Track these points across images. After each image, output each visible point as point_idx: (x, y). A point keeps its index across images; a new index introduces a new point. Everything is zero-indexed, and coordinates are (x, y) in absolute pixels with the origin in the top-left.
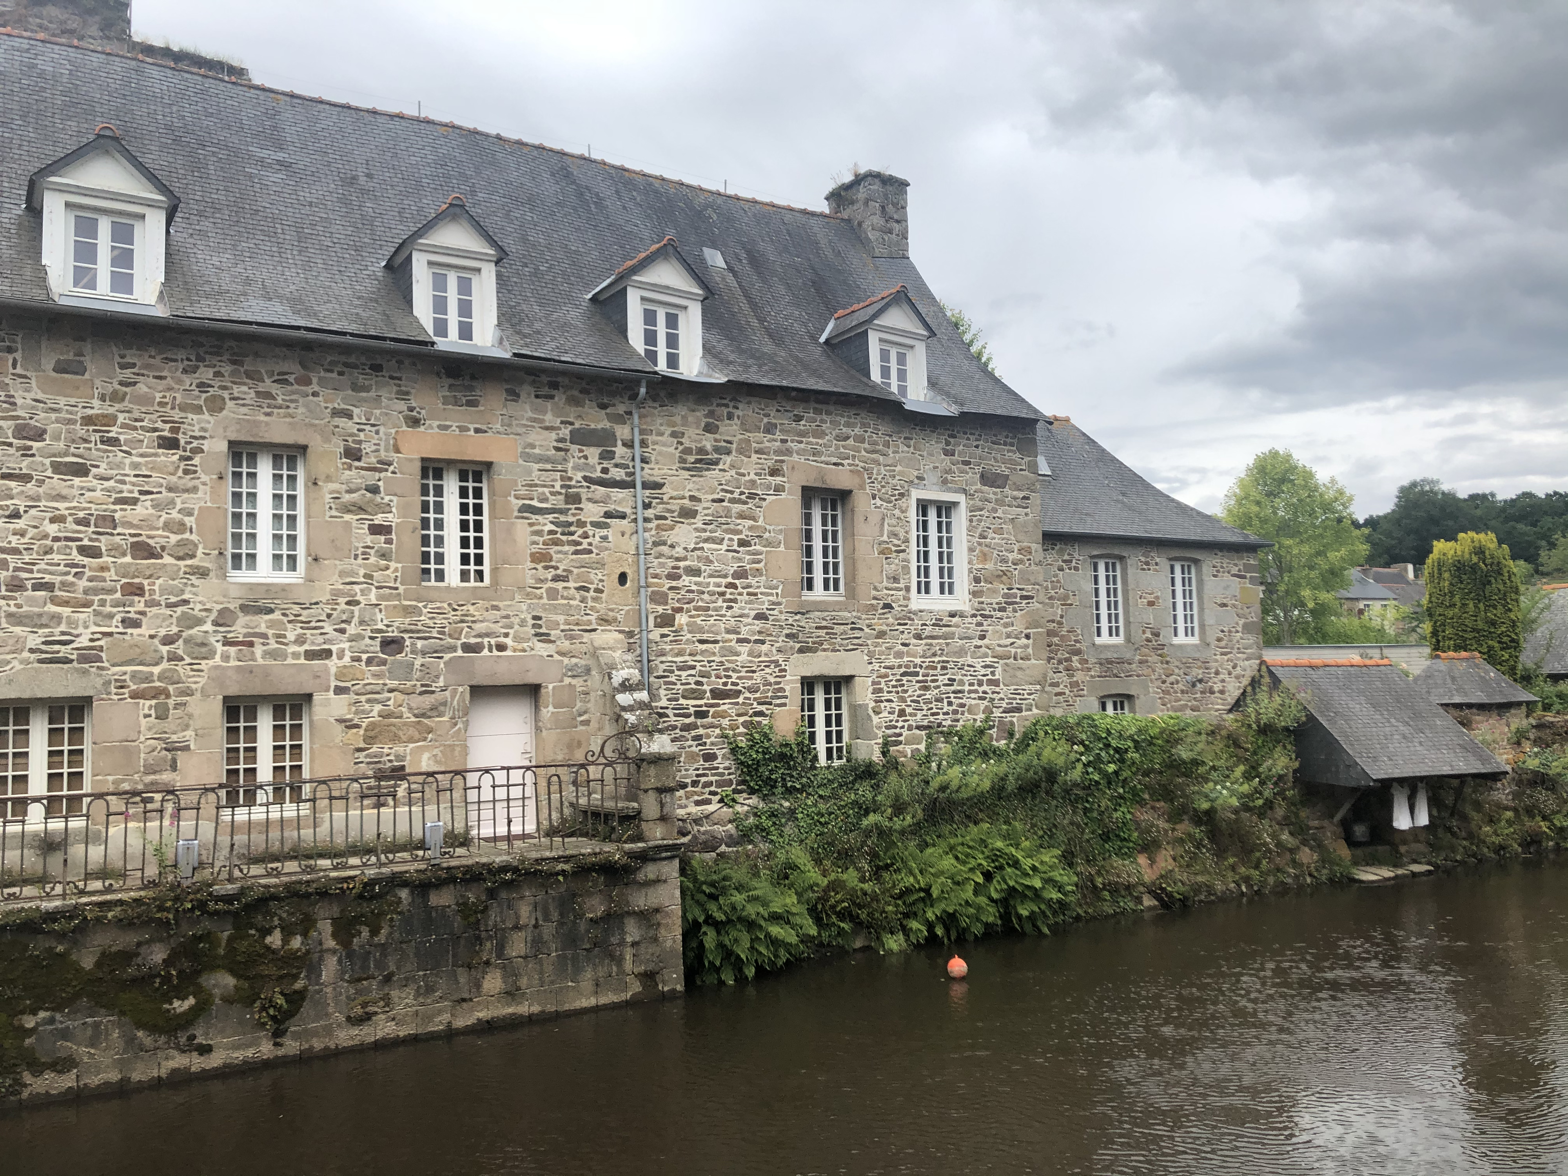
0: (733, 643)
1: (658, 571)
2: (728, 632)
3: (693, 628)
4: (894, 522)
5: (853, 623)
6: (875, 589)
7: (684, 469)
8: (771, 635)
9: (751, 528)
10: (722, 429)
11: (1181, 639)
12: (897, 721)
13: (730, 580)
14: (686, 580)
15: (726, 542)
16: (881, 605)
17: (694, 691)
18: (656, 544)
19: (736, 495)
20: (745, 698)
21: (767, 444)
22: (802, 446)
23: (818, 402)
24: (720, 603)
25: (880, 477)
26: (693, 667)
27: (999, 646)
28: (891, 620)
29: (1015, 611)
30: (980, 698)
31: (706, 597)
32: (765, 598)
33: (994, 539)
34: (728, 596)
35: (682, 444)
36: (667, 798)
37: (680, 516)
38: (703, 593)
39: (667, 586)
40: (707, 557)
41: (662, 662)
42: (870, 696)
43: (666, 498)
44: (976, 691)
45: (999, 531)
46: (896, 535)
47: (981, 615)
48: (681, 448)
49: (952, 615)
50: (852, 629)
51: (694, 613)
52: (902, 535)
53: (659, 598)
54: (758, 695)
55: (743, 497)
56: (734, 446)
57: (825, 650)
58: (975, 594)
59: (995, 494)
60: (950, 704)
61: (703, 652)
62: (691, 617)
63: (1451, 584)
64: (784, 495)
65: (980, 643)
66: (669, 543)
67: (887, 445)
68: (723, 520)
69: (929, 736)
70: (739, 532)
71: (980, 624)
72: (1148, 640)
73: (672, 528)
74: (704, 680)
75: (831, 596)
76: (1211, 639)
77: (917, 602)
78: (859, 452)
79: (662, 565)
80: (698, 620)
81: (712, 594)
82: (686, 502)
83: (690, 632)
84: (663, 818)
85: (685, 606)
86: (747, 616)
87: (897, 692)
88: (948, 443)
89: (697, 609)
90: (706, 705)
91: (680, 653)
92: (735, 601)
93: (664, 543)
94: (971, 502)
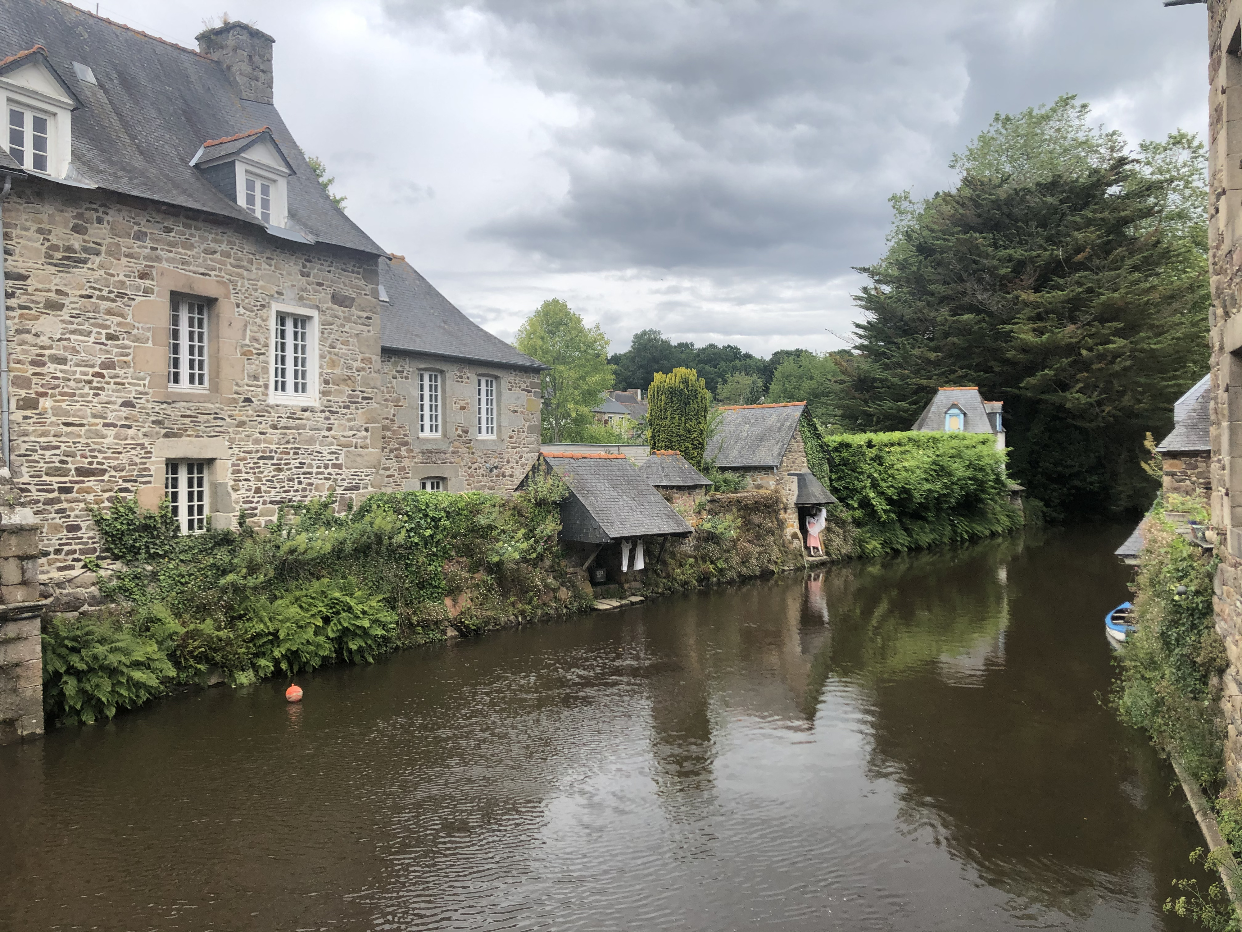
0: (100, 427)
1: (21, 357)
2: (94, 416)
3: (57, 412)
4: (255, 328)
5: (216, 413)
6: (237, 384)
7: (50, 264)
8: (137, 421)
9: (119, 324)
10: (91, 231)
11: (484, 436)
12: (253, 497)
13: (97, 369)
14: (51, 367)
15: (93, 335)
16: (242, 399)
17: (57, 469)
18: (18, 332)
19: (105, 293)
20: (111, 476)
21: (137, 250)
22: (172, 255)
23: (188, 217)
24: (86, 390)
25: (243, 290)
26: (58, 448)
27: (343, 436)
28: (250, 412)
29: (357, 409)
30: (326, 479)
31: (72, 384)
32: (132, 388)
33: (341, 349)
34: (95, 384)
35: (48, 240)
36: (28, 565)
37: (46, 307)
38: (69, 380)
39: (31, 372)
40: (74, 348)
41: (24, 442)
42: (230, 475)
43: (30, 290)
44: (322, 473)
45: (346, 343)
46: (257, 340)
47: (329, 411)
48: (47, 244)
49: (305, 410)
50: (215, 418)
51: (59, 398)
52: (262, 340)
53: (21, 382)
54: (123, 474)
55: (112, 295)
56: (103, 248)
57: (189, 436)
58: (324, 393)
59: (343, 312)
60: (300, 483)
61: (67, 434)
62: (55, 401)
64: (153, 297)
65: (327, 433)
66: (33, 332)
67: (251, 262)
68: (91, 315)
69: (281, 510)
70: (109, 327)
71: (327, 419)
72: (460, 436)
73: (37, 318)
74: (69, 459)
75: (196, 389)
76: (505, 437)
77: (274, 398)
78: (225, 265)
79: (25, 352)
80: (64, 405)
81: (78, 381)
82: (52, 295)
83: (54, 415)
84: (24, 583)
85: (50, 392)
86: (114, 403)
87: (255, 473)
88: (304, 266)
89: (62, 394)
90: (71, 482)
91: (44, 434)
92: (102, 389)
93: (28, 332)
94: (323, 317)
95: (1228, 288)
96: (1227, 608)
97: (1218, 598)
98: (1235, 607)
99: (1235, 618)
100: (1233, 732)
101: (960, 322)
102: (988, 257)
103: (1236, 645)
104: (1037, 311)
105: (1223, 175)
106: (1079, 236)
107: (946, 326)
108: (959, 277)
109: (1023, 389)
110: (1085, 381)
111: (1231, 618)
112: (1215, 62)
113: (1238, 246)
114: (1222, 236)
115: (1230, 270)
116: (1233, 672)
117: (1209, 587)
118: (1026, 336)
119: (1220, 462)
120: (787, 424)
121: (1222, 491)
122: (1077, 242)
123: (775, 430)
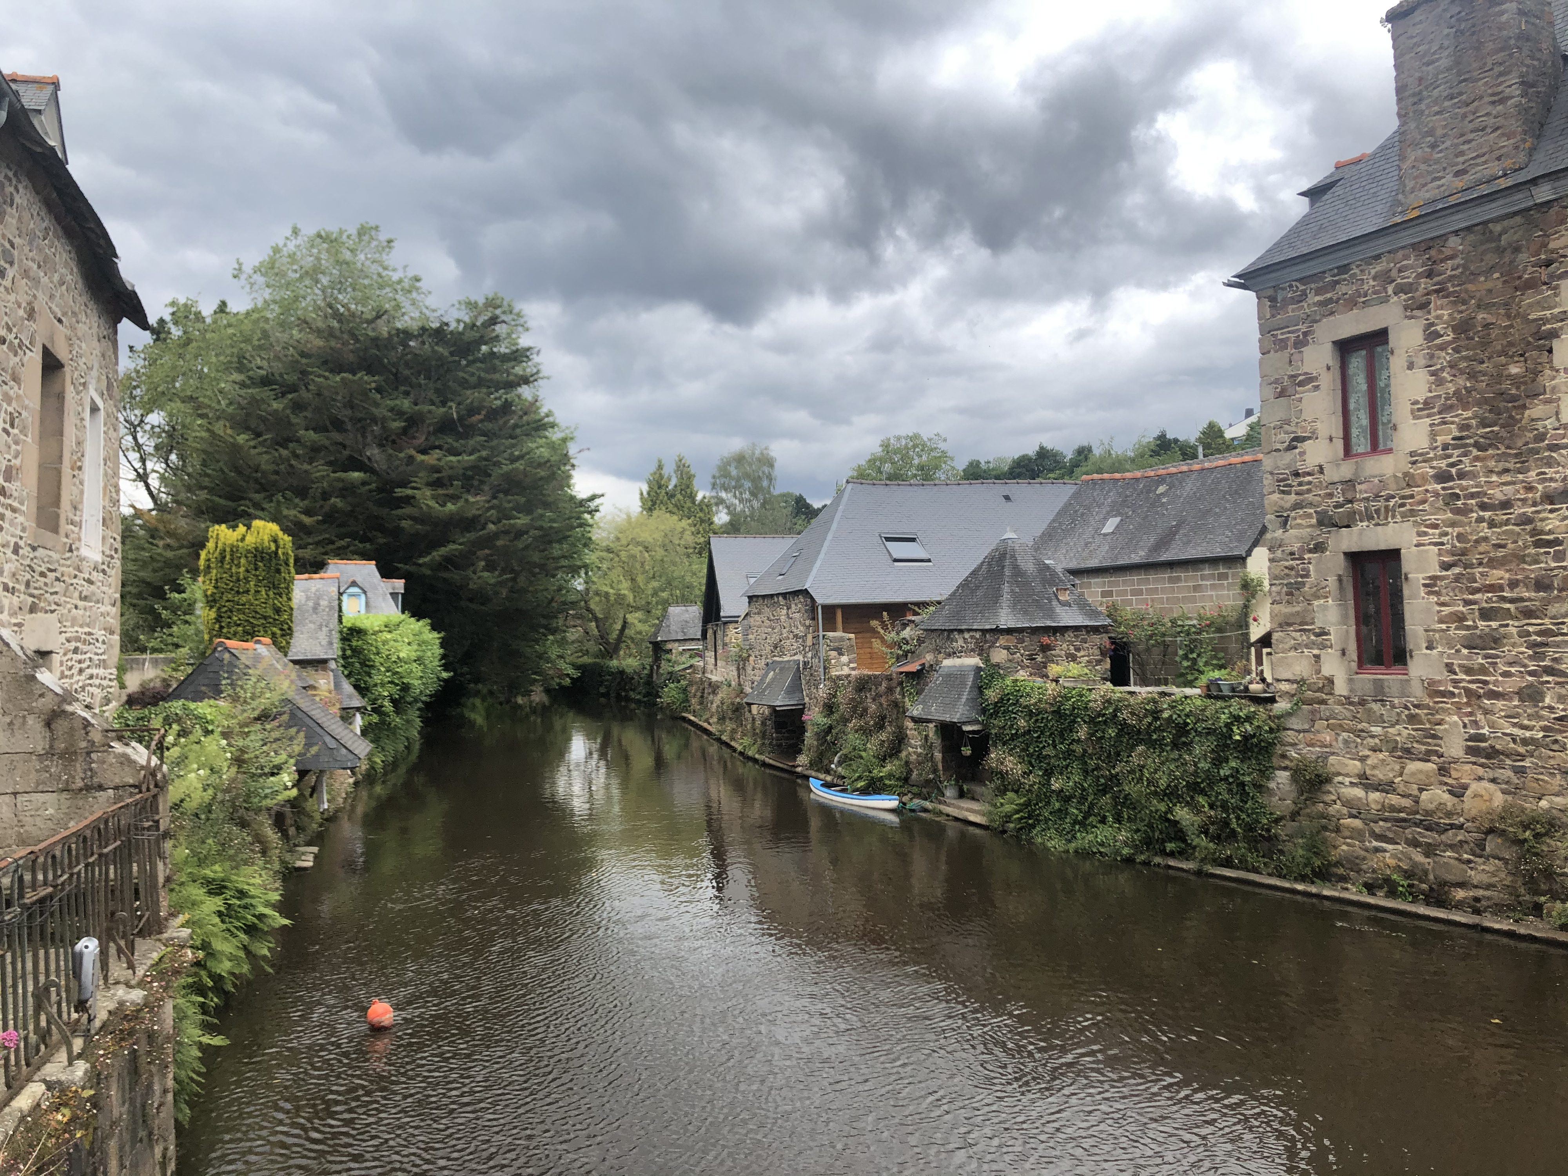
4: (79, 423)
5: (56, 570)
6: (67, 520)
8: (18, 581)
9: (17, 398)
13: (2, 481)
15: (3, 415)
16: (68, 546)
19: (13, 338)
21: (31, 264)
22: (46, 280)
25: (75, 354)
27: (107, 613)
28: (71, 569)
29: (113, 568)
32: (19, 518)
33: (109, 468)
45: (110, 458)
46: (79, 443)
49: (95, 568)
50: (55, 579)
55: (16, 343)
57: (41, 610)
58: (102, 540)
59: (109, 406)
63: (247, 571)
64: (34, 353)
65: (102, 608)
68: (4, 376)
70: (11, 402)
71: (103, 583)
92: (4, 518)
94: (104, 413)
95: (1336, 507)
96: (1327, 737)
97: (1299, 731)
98: (1359, 733)
99: (1359, 740)
100: (1357, 823)
101: (343, 481)
102: (377, 405)
103: (1363, 759)
104: (436, 475)
105: (1318, 425)
106: (472, 396)
107: (325, 484)
108: (338, 425)
109: (420, 565)
110: (486, 559)
111: (1346, 742)
112: (1281, 340)
113: (1376, 480)
114: (1317, 468)
115: (1343, 494)
116: (1347, 780)
117: (1279, 725)
118: (432, 503)
119: (1309, 630)
120: (324, 603)
121: (1316, 652)
122: (472, 402)
123: (308, 611)
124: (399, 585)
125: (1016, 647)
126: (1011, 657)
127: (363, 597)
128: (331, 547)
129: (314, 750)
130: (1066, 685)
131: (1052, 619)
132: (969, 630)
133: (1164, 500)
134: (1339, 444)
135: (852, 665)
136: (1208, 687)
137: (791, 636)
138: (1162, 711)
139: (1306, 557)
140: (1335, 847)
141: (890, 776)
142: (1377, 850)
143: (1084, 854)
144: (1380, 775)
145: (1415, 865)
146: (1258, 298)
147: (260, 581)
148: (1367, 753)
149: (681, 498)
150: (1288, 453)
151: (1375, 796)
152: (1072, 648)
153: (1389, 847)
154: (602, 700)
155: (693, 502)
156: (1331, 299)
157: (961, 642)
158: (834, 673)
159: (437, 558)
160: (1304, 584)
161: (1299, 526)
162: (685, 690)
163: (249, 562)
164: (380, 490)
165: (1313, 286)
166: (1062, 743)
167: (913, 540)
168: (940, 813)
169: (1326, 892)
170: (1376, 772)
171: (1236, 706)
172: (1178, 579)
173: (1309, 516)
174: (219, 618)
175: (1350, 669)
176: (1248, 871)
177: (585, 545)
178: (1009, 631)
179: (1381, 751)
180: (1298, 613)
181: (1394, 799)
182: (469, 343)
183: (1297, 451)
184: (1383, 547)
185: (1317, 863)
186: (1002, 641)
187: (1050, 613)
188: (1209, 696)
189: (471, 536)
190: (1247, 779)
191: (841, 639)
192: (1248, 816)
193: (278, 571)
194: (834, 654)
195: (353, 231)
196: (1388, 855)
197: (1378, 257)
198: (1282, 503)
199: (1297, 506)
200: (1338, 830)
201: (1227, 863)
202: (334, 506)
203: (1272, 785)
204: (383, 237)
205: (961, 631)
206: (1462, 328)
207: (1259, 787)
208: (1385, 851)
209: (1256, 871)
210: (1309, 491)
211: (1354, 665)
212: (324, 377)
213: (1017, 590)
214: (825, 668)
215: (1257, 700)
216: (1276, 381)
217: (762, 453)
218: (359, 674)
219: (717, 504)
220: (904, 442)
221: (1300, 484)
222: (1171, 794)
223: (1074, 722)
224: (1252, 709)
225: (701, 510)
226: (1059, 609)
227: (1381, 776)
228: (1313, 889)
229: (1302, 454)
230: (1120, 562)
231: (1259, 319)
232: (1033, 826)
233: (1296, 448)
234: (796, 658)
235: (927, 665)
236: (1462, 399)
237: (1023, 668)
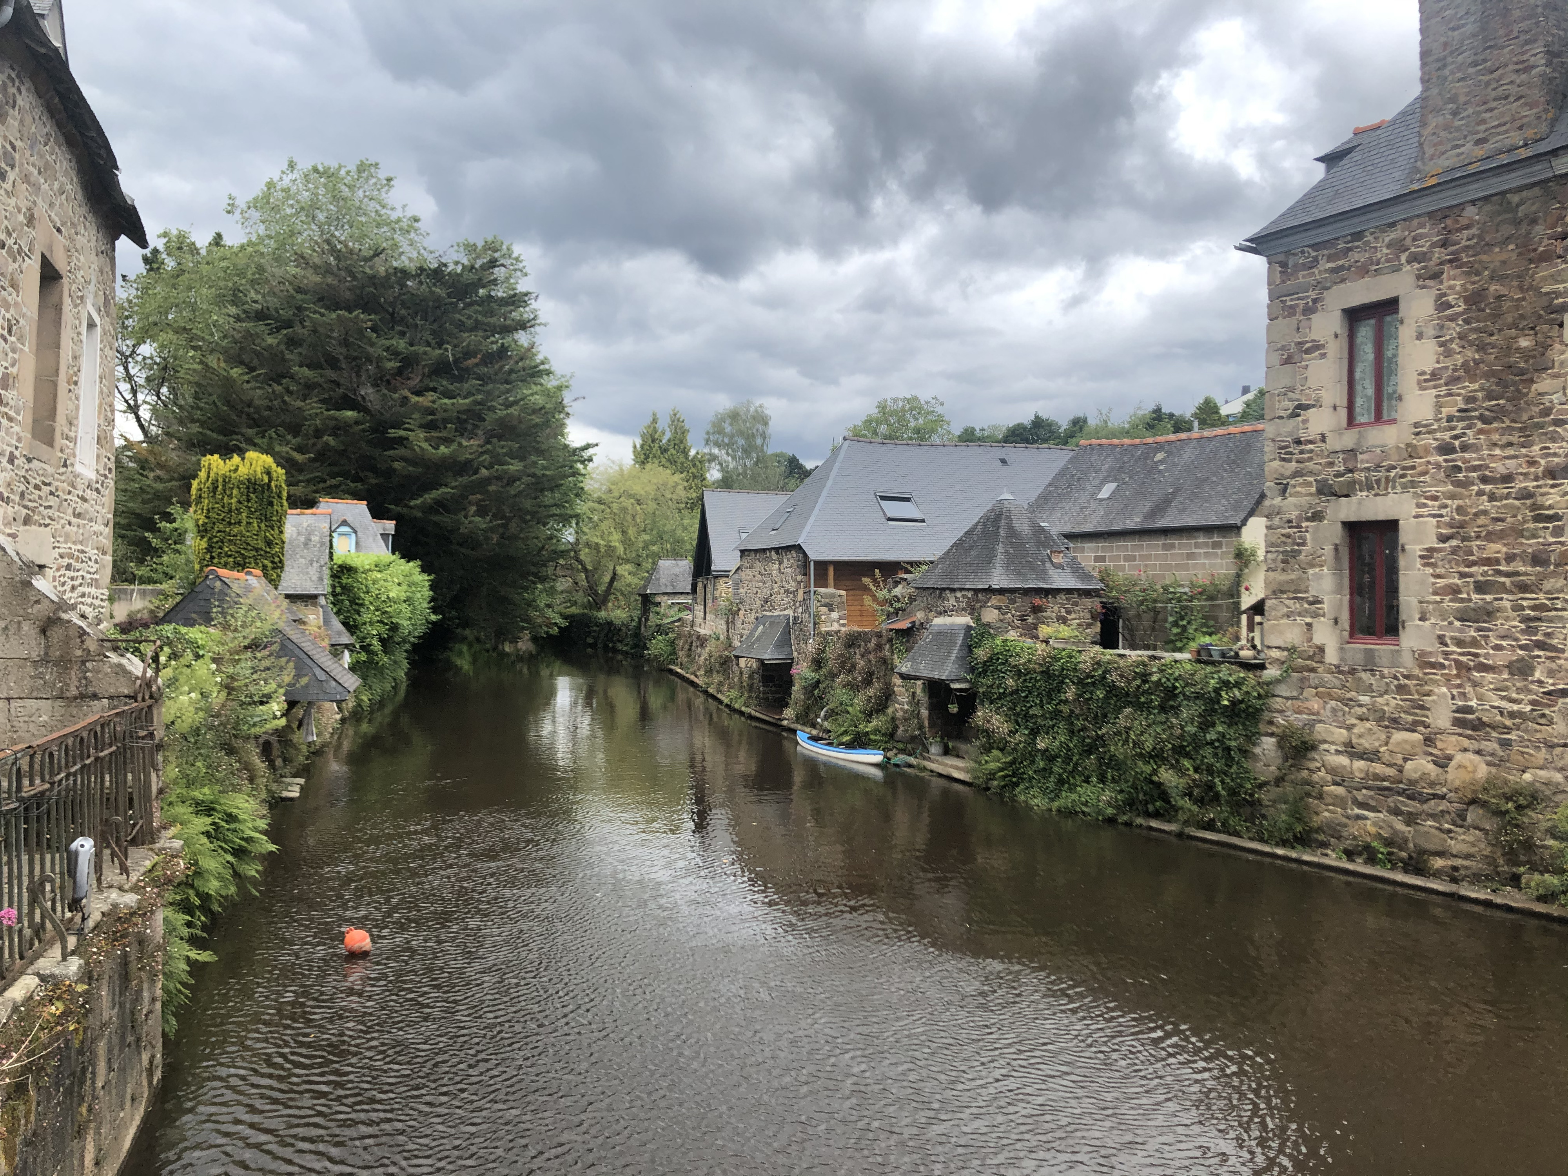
4: (75, 337)
5: (50, 484)
6: (62, 434)
8: (13, 491)
9: (15, 305)
16: (63, 461)
19: (12, 243)
21: (31, 169)
22: (46, 187)
25: (73, 266)
27: (100, 533)
28: (66, 485)
29: (106, 487)
30: (91, 605)
32: (14, 428)
33: (104, 386)
44: (90, 595)
45: (106, 376)
46: (75, 358)
47: (97, 489)
49: (89, 486)
50: (50, 493)
52: (78, 359)
55: (15, 249)
57: (35, 523)
58: (96, 459)
59: (106, 323)
63: (239, 502)
64: (33, 260)
68: (3, 281)
70: (9, 308)
71: (96, 502)
78: (68, 219)
86: (5, 455)
94: (101, 330)
95: (1335, 476)
96: (1315, 704)
97: (1287, 698)
98: (1346, 702)
99: (1347, 709)
100: (1340, 790)
101: (336, 419)
102: (372, 345)
103: (1349, 728)
104: (430, 417)
105: (1323, 393)
106: (469, 339)
107: (318, 422)
108: (333, 362)
109: (412, 508)
110: (477, 504)
111: (1334, 710)
112: (1290, 307)
113: (1378, 450)
114: (1319, 437)
115: (1344, 464)
116: (1333, 748)
117: (1267, 691)
118: (425, 445)
119: (1302, 599)
120: (315, 538)
121: (1308, 620)
122: (468, 345)
123: (299, 546)
124: (390, 526)
125: (1008, 607)
126: (1002, 617)
127: (354, 535)
128: (322, 485)
129: (304, 681)
130: (1056, 646)
131: (1044, 580)
132: (961, 589)
133: (1161, 467)
134: (1343, 413)
135: (842, 622)
136: (1199, 652)
137: (782, 591)
138: (1151, 674)
139: (1303, 525)
140: (1317, 814)
141: (876, 731)
142: (1358, 817)
143: (1068, 813)
144: (1366, 743)
145: (1395, 832)
146: (1269, 263)
147: (252, 513)
148: (1354, 721)
149: (674, 452)
150: (1292, 420)
151: (1360, 764)
152: (1063, 610)
153: (1371, 815)
154: (589, 650)
155: (687, 458)
156: (1342, 266)
157: (952, 601)
158: (824, 629)
159: (429, 501)
160: (1300, 552)
161: (1298, 494)
162: (672, 643)
163: (242, 494)
164: (374, 430)
165: (1325, 252)
166: (1049, 703)
167: (908, 500)
168: (924, 769)
169: (1306, 858)
170: (1362, 741)
171: (1226, 672)
172: (1172, 546)
173: (1309, 484)
174: (210, 549)
175: (1341, 637)
176: (1230, 834)
177: (577, 495)
178: (1002, 591)
179: (1368, 720)
180: (1292, 580)
181: (1378, 768)
182: (467, 285)
183: (1300, 418)
184: (1381, 517)
185: (1299, 828)
186: (995, 600)
187: (1043, 575)
188: (1199, 661)
189: (464, 480)
190: (1233, 744)
191: (833, 596)
192: (1232, 780)
193: (271, 504)
194: (824, 610)
195: (353, 168)
196: (1369, 822)
197: (1392, 225)
198: (1282, 471)
199: (1297, 474)
200: (1320, 797)
201: (1209, 826)
202: (326, 444)
203: (1257, 750)
204: (382, 175)
205: (953, 590)
206: (1474, 299)
207: (1245, 753)
208: (1367, 818)
209: (1238, 834)
210: (1310, 459)
211: (1346, 634)
212: (319, 313)
213: (1011, 551)
214: (815, 624)
215: (1247, 666)
216: (1283, 348)
217: (756, 411)
218: (348, 611)
219: (709, 461)
220: (901, 404)
221: (1301, 452)
222: (1157, 756)
223: (1063, 682)
224: (1242, 675)
225: (694, 465)
226: (1052, 571)
227: (1367, 745)
228: (1294, 855)
229: (1305, 421)
230: (1115, 527)
231: (1269, 284)
232: (1017, 784)
233: (1299, 415)
234: (786, 612)
235: (917, 623)
236: (1469, 371)
237: (1013, 628)
